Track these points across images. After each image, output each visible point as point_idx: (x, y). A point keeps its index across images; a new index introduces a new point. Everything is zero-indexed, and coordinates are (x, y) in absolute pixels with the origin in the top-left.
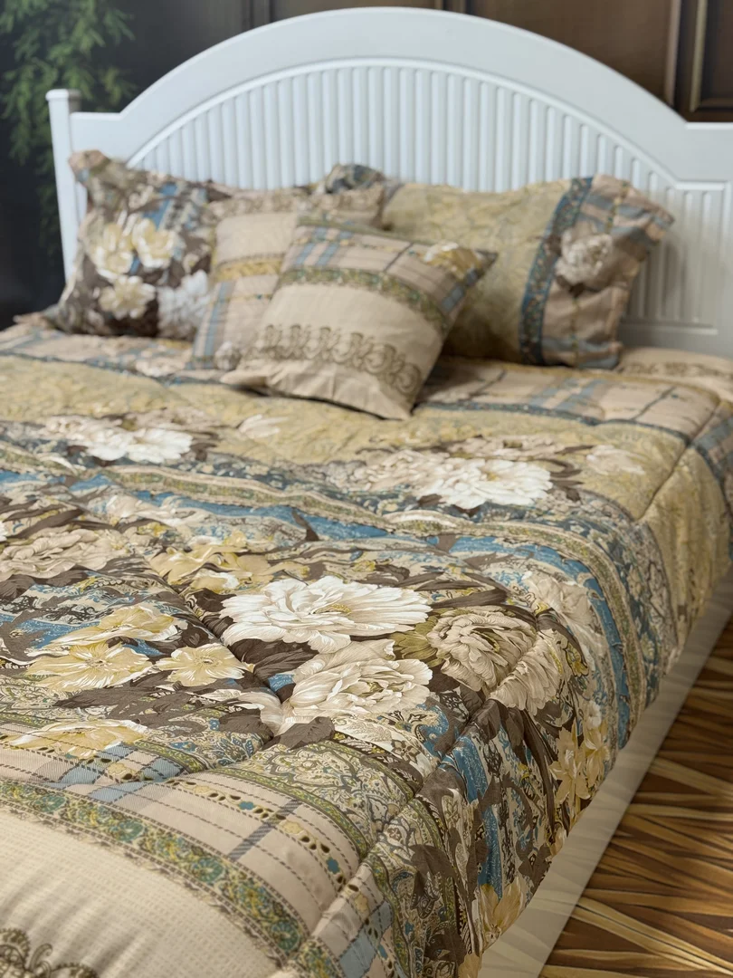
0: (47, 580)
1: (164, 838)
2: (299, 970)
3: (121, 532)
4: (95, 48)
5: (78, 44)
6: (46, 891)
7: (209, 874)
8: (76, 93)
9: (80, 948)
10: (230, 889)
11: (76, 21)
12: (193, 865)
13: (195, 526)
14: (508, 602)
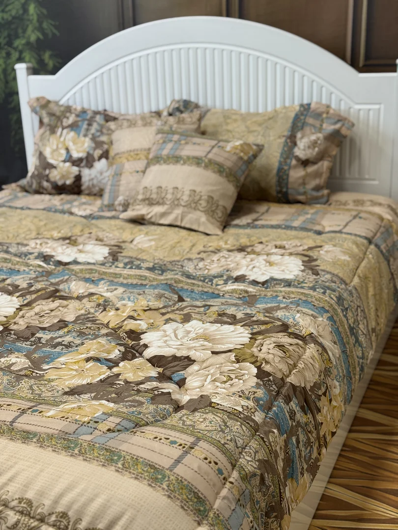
0: (46, 328)
1: (134, 461)
2: (209, 526)
3: (81, 301)
4: (38, 40)
5: (29, 37)
6: (77, 491)
7: (160, 479)
8: (30, 65)
9: (97, 519)
10: (171, 486)
11: (28, 26)
12: (151, 474)
13: (118, 296)
14: (290, 331)
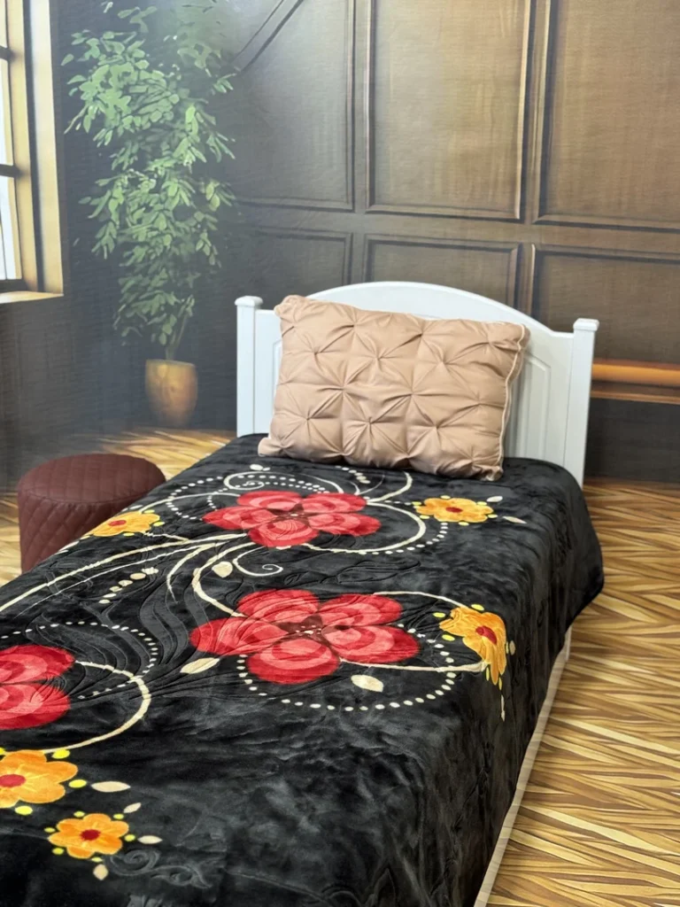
4: (197, 162)
5: (181, 158)
11: (180, 140)
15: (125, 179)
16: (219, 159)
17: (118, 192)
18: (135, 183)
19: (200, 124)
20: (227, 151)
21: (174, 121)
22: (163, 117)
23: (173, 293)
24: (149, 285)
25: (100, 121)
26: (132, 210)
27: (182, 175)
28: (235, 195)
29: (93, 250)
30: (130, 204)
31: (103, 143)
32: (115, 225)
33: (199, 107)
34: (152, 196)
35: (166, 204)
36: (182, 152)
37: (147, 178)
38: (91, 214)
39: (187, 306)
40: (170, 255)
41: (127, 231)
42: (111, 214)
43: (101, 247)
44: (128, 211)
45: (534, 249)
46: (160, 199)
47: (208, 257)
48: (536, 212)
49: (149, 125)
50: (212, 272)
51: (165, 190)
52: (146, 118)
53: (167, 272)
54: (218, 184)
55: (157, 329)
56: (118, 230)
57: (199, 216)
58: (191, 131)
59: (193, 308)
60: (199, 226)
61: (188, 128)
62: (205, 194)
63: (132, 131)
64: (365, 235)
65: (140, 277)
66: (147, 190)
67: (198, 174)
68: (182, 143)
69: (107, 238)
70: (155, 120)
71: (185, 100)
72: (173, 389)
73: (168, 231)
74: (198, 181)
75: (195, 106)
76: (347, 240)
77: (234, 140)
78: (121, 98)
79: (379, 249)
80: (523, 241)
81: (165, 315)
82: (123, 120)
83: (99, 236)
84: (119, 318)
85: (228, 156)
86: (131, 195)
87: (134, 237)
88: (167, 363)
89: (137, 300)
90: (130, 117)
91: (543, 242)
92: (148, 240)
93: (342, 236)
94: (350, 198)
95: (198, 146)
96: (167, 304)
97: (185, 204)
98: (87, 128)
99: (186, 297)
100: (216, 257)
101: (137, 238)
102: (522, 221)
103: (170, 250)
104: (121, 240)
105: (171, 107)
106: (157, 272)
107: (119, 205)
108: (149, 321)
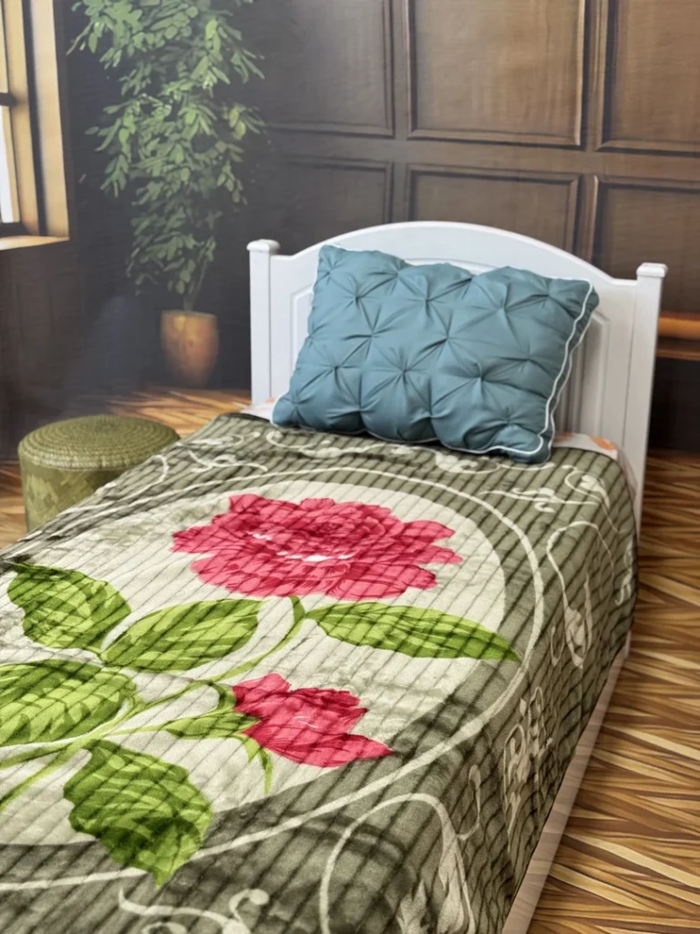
4: (219, 85)
5: (200, 80)
11: (199, 59)
15: (136, 106)
16: (246, 79)
17: (129, 121)
18: (148, 110)
19: (222, 39)
20: (255, 70)
21: (191, 38)
22: (179, 33)
23: (191, 235)
24: (164, 226)
25: (107, 39)
26: (146, 140)
27: (201, 99)
28: (265, 119)
29: (102, 188)
30: (143, 134)
31: (112, 63)
32: (126, 158)
33: (222, 20)
34: (167, 124)
35: (184, 134)
36: (201, 72)
37: (161, 104)
38: (99, 145)
39: (207, 249)
40: (188, 192)
41: (140, 165)
42: (121, 146)
43: (111, 185)
44: (141, 142)
45: (596, 180)
46: (176, 127)
47: (231, 194)
48: (599, 137)
49: (163, 43)
50: (236, 210)
51: (182, 117)
52: (159, 35)
53: (185, 211)
54: (243, 109)
55: (174, 275)
56: (129, 164)
57: (221, 146)
58: (212, 48)
59: (214, 252)
60: (221, 158)
61: (208, 45)
62: (227, 122)
63: (144, 50)
64: (407, 165)
65: (155, 217)
66: (161, 118)
67: (220, 97)
68: (200, 64)
69: (118, 173)
70: (169, 37)
71: (205, 13)
72: (191, 343)
73: (186, 164)
74: (220, 105)
75: (217, 19)
76: (386, 170)
77: (262, 57)
78: (131, 11)
79: (423, 183)
80: (585, 171)
81: (183, 260)
82: (135, 38)
83: (109, 170)
84: (132, 265)
85: (257, 75)
86: (145, 123)
87: (148, 171)
88: (186, 315)
89: (151, 243)
90: (142, 34)
91: (607, 173)
92: (163, 175)
93: (381, 166)
94: (390, 122)
95: (221, 66)
96: (185, 249)
97: (204, 132)
98: (93, 46)
99: (206, 239)
100: (242, 193)
101: (151, 172)
102: (582, 147)
103: (188, 186)
104: (134, 175)
105: (188, 21)
106: (173, 212)
107: (131, 135)
108: (166, 266)
